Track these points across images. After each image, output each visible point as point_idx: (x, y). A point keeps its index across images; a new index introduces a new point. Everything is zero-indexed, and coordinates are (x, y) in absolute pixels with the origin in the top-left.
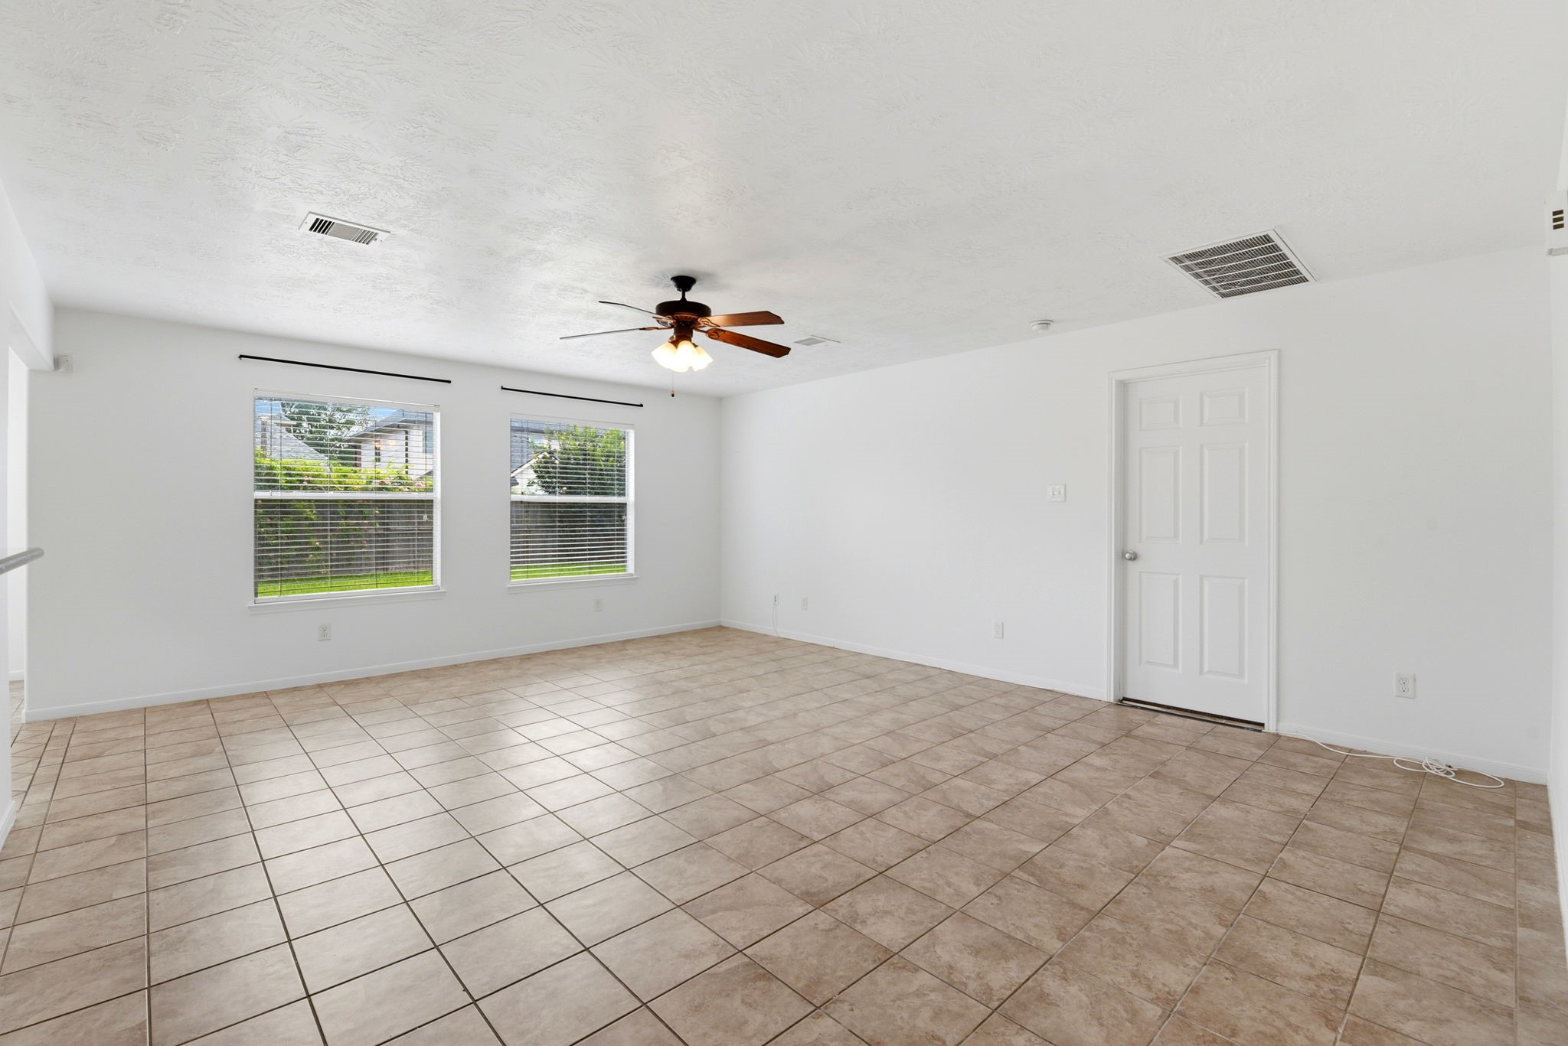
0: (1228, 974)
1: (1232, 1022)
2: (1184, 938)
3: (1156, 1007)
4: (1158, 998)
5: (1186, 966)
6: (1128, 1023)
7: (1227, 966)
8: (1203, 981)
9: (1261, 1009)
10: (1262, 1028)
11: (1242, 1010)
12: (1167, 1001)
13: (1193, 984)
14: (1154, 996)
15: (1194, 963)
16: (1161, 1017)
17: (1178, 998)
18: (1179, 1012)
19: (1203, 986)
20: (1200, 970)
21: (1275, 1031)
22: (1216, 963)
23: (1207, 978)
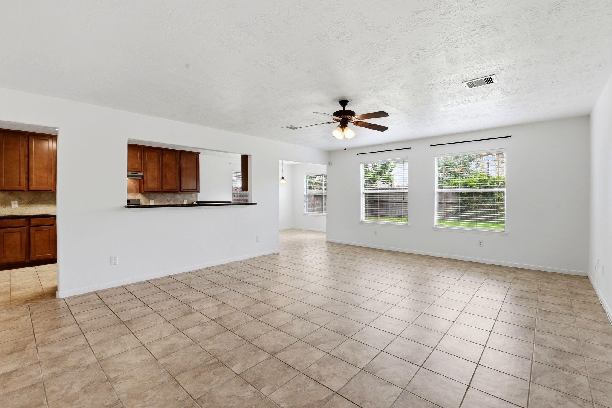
0: (108, 404)
1: (89, 393)
2: (138, 400)
3: (114, 377)
4: (117, 379)
5: (124, 393)
6: (114, 368)
7: (112, 406)
8: (112, 394)
9: (84, 405)
10: (78, 400)
11: (90, 399)
12: (114, 381)
13: (114, 391)
14: (118, 378)
15: (123, 395)
16: (109, 376)
17: (112, 384)
18: (106, 381)
19: (110, 393)
20: (118, 396)
21: (74, 403)
22: (116, 403)
23: (112, 396)
